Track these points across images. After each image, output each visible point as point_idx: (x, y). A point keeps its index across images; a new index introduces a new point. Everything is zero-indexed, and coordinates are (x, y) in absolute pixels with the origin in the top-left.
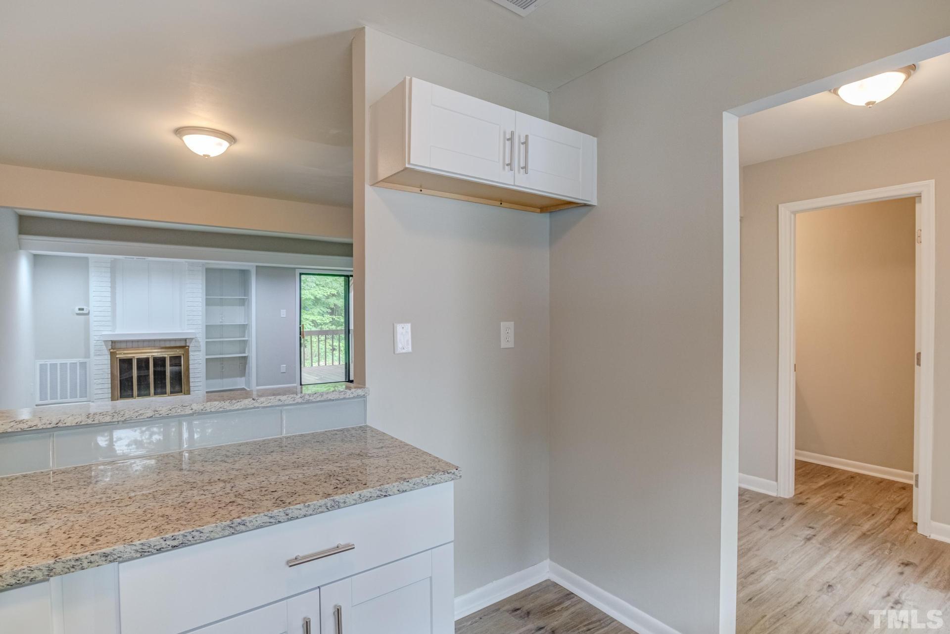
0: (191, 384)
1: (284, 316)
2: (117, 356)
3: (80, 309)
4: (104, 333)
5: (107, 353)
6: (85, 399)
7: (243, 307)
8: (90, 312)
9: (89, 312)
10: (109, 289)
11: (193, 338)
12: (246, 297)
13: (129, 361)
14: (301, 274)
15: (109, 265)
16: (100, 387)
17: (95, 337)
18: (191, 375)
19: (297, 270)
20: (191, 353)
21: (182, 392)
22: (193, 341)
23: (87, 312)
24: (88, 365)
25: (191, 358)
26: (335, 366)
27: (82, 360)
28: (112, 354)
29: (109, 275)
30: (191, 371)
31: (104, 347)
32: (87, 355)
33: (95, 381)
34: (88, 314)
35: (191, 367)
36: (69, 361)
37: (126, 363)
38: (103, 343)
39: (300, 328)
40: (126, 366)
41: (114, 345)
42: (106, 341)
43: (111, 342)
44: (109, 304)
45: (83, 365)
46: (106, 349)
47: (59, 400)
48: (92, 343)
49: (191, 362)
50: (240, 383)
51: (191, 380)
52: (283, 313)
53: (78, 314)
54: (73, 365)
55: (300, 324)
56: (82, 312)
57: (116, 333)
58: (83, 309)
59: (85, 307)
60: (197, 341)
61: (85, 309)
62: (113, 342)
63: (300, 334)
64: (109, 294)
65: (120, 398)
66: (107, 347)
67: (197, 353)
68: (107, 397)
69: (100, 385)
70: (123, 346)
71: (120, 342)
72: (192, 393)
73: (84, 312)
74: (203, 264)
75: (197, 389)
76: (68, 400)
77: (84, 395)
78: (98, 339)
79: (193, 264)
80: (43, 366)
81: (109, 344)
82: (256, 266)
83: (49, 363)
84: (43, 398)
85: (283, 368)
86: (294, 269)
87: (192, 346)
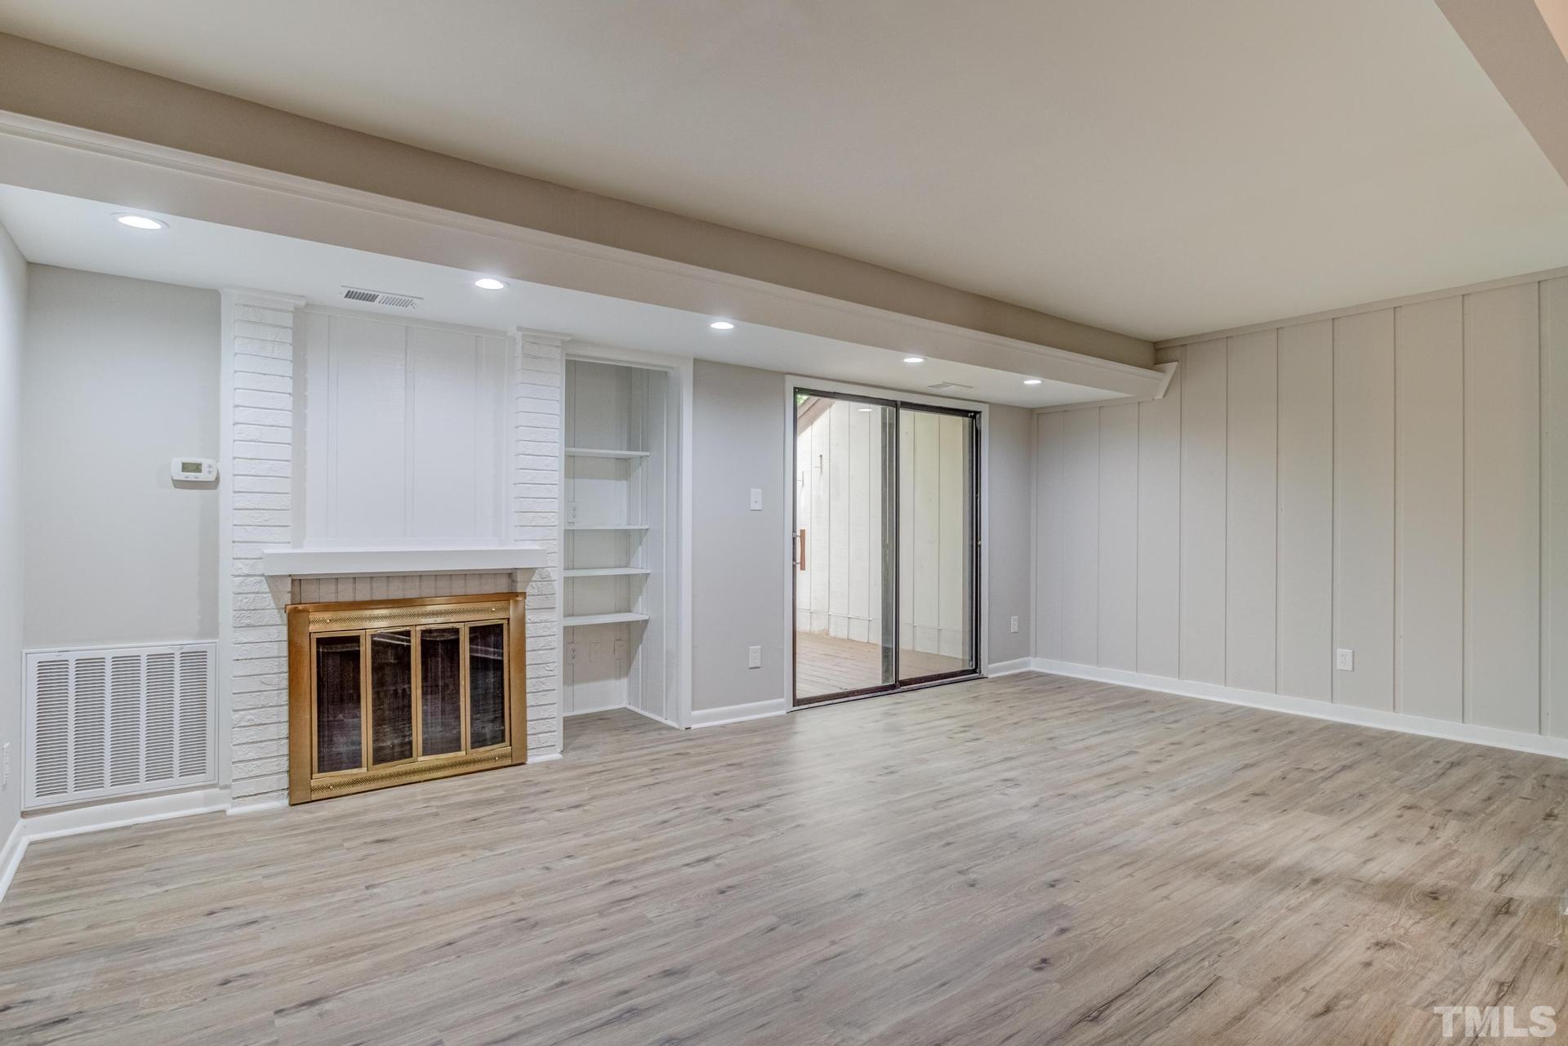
0: (530, 714)
1: (758, 507)
2: (312, 628)
3: (186, 467)
4: (267, 550)
5: (279, 621)
6: (199, 779)
7: (624, 483)
8: (222, 478)
9: (217, 479)
10: (288, 401)
11: (532, 570)
12: (648, 454)
13: (348, 645)
14: (798, 391)
15: (289, 320)
16: (253, 734)
17: (239, 564)
20: (529, 616)
21: (504, 741)
22: (536, 577)
23: (212, 478)
24: (210, 658)
25: (530, 629)
27: (191, 643)
28: (295, 617)
29: (288, 352)
30: (529, 671)
31: (268, 601)
32: (210, 628)
33: (236, 716)
34: (214, 484)
35: (529, 658)
36: (145, 650)
37: (339, 646)
38: (265, 587)
39: (794, 539)
41: (298, 592)
42: (271, 576)
43: (290, 578)
44: (286, 452)
45: (196, 661)
46: (273, 605)
47: (108, 790)
48: (227, 586)
49: (530, 644)
51: (530, 699)
52: (757, 498)
53: (179, 484)
54: (160, 661)
55: (795, 527)
56: (197, 479)
57: (307, 550)
58: (197, 468)
59: (205, 463)
60: (546, 579)
61: (204, 468)
62: (297, 581)
63: (794, 559)
64: (286, 419)
65: (319, 771)
66: (276, 598)
67: (545, 616)
68: (276, 769)
69: (252, 731)
70: (328, 594)
71: (318, 579)
72: (531, 742)
73: (202, 476)
74: (563, 342)
75: (543, 728)
76: (143, 786)
77: (195, 761)
78: (246, 572)
79: (536, 337)
80: (50, 670)
81: (288, 585)
82: (695, 361)
83: (72, 658)
84: (50, 786)
85: (754, 654)
86: (782, 375)
87: (531, 594)
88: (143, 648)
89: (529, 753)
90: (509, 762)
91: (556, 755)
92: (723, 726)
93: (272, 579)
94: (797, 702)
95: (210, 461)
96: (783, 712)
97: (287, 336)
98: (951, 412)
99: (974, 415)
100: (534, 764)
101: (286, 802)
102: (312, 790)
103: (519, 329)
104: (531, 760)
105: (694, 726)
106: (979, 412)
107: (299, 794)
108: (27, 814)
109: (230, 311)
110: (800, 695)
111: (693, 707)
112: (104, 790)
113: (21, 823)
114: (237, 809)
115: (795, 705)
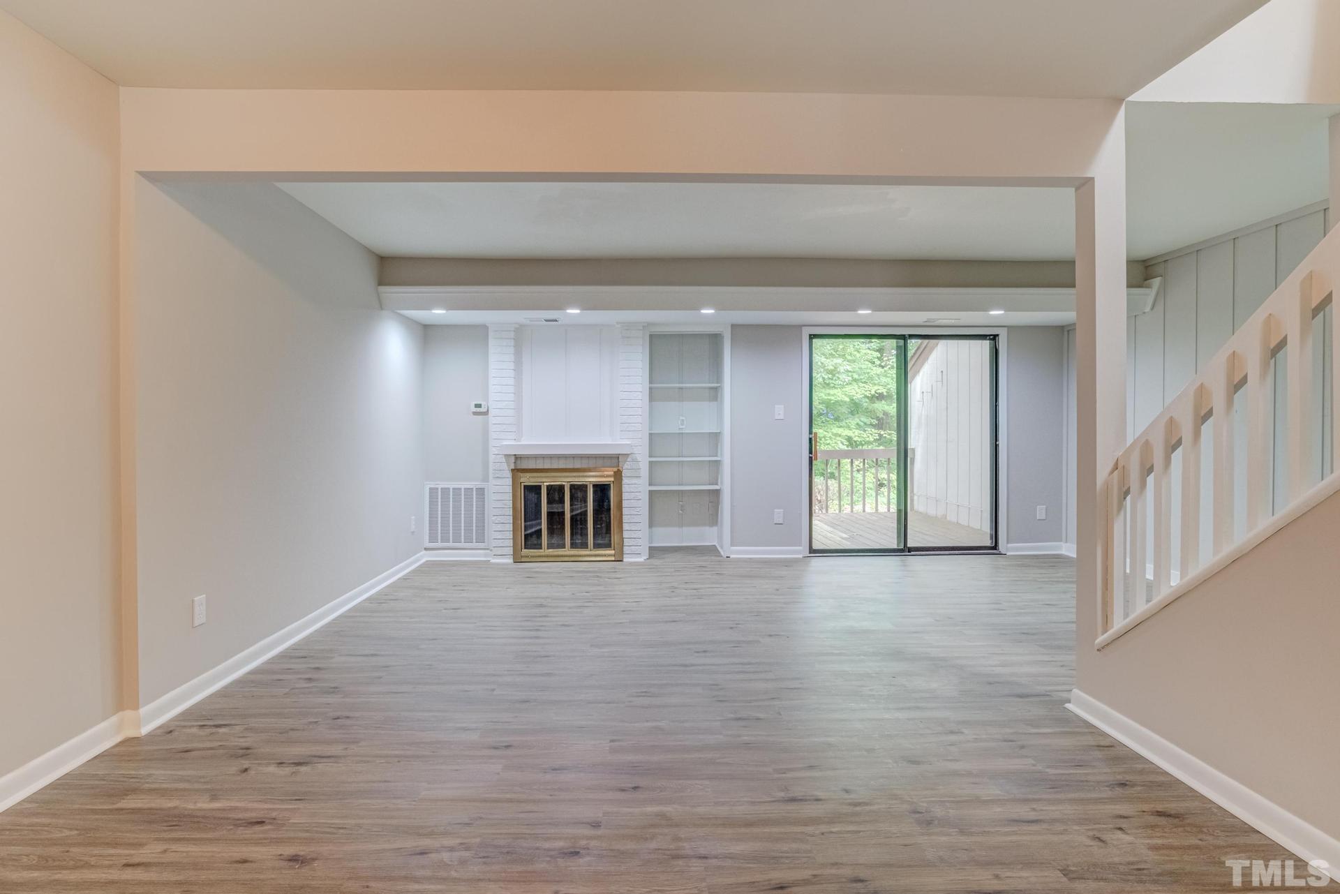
0: (625, 534)
1: (781, 417)
2: (521, 481)
3: (476, 406)
4: (505, 443)
5: (509, 476)
6: (481, 545)
8: (490, 409)
9: (488, 410)
10: (512, 373)
11: (628, 455)
12: (719, 385)
13: (536, 489)
14: (812, 337)
15: (512, 335)
17: (495, 449)
18: (625, 518)
19: (803, 328)
20: (625, 481)
21: (611, 547)
22: (629, 459)
23: (485, 410)
24: (486, 490)
25: (625, 488)
26: (880, 514)
27: (479, 484)
28: (515, 478)
29: (512, 350)
30: (625, 511)
31: (505, 466)
32: (486, 479)
33: (494, 518)
34: (486, 413)
35: (625, 504)
36: (463, 485)
37: (534, 490)
38: (504, 460)
39: (810, 439)
40: (532, 496)
41: (518, 463)
43: (515, 456)
44: (514, 397)
45: (481, 492)
46: (506, 469)
48: (492, 458)
49: (625, 496)
50: (706, 536)
51: (625, 526)
52: (779, 411)
53: (475, 413)
54: (469, 492)
55: (811, 433)
56: (480, 411)
57: (522, 443)
58: (480, 406)
59: (482, 403)
60: (635, 461)
61: (483, 406)
62: (517, 457)
63: (811, 452)
64: (511, 381)
65: (525, 548)
66: (508, 466)
67: (634, 481)
68: (509, 545)
69: (499, 526)
70: (534, 465)
71: (528, 457)
72: (626, 549)
73: (482, 410)
74: (643, 327)
75: (634, 543)
76: (462, 545)
77: (481, 539)
78: (496, 452)
79: (628, 326)
80: (433, 491)
81: (513, 460)
82: (733, 326)
83: (440, 487)
84: (433, 539)
85: (778, 515)
86: (799, 327)
87: (626, 469)
88: (452, 485)
89: (625, 556)
90: (613, 559)
91: (641, 559)
92: (750, 559)
93: (507, 456)
94: (812, 551)
95: (485, 403)
96: (801, 556)
97: (512, 343)
98: (968, 337)
99: (994, 338)
100: (630, 562)
101: (511, 561)
102: (523, 557)
103: (618, 323)
104: (626, 559)
105: (732, 556)
106: (998, 335)
107: (517, 558)
108: (426, 549)
109: (491, 334)
110: (815, 547)
111: (732, 545)
112: (451, 544)
113: (424, 552)
114: (493, 561)
115: (810, 553)
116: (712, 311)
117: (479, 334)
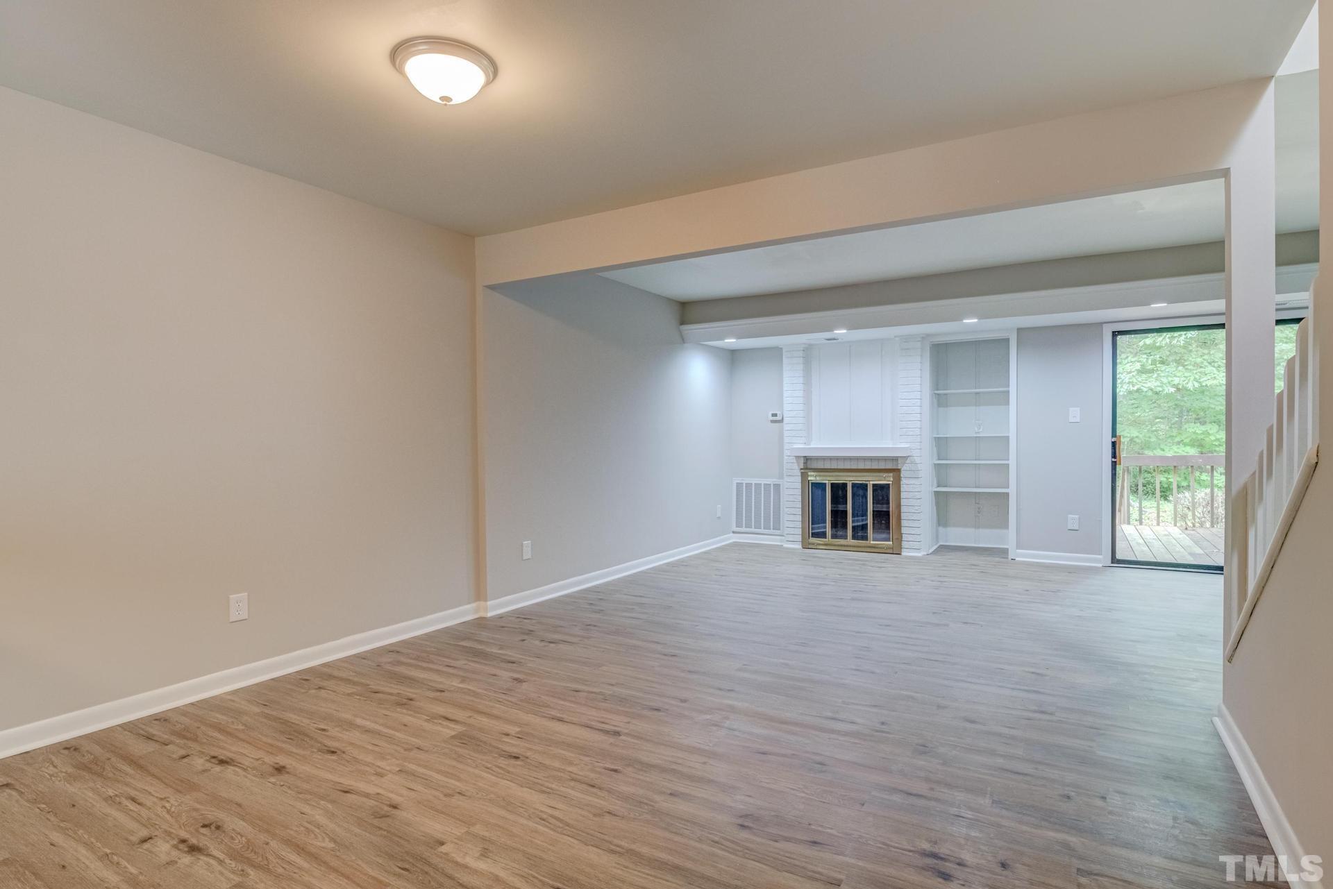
0: (904, 530)
1: (1076, 419)
2: (809, 479)
3: (773, 415)
4: (795, 446)
5: (799, 475)
6: (777, 532)
8: (784, 418)
9: (782, 419)
10: (801, 387)
11: (906, 458)
12: (1004, 389)
13: (822, 486)
14: (1115, 334)
15: (801, 354)
17: (788, 451)
18: (903, 516)
19: (1104, 325)
20: (904, 481)
21: (890, 541)
22: (908, 461)
23: (780, 418)
24: (781, 486)
25: (904, 488)
27: (776, 481)
28: (804, 476)
30: (903, 509)
31: (796, 466)
32: (781, 477)
34: (781, 421)
35: (904, 502)
36: (763, 481)
37: (819, 486)
38: (795, 461)
39: (1114, 444)
40: (819, 492)
41: (808, 463)
42: (798, 456)
43: (802, 459)
45: (777, 487)
46: (798, 468)
48: (785, 459)
49: (903, 495)
51: (904, 523)
52: (1075, 414)
53: (773, 422)
54: (758, 486)
55: (1114, 434)
56: (777, 420)
57: (812, 446)
58: (776, 415)
59: (778, 413)
60: (914, 463)
61: (778, 415)
62: (807, 459)
63: (1114, 456)
64: (801, 393)
65: (812, 537)
66: (798, 466)
67: (914, 481)
68: (798, 533)
69: (791, 516)
70: (820, 465)
71: (817, 459)
72: (904, 544)
73: (778, 418)
74: (923, 338)
75: (912, 539)
76: (762, 531)
77: (777, 527)
78: (789, 454)
79: (907, 339)
80: (739, 485)
81: (802, 461)
82: (1018, 329)
83: (744, 482)
84: (739, 525)
85: (1073, 520)
86: (1100, 325)
87: (905, 470)
88: (754, 481)
89: (903, 550)
90: (892, 551)
91: (924, 554)
92: (1038, 563)
93: (797, 457)
94: (1114, 560)
95: (780, 412)
96: (1101, 565)
97: (802, 360)
100: (906, 557)
101: (800, 547)
102: (809, 544)
103: (896, 337)
104: (904, 553)
105: (1017, 559)
107: (806, 545)
108: (734, 532)
109: (784, 354)
110: (1119, 556)
111: (1018, 547)
112: (753, 530)
113: (732, 534)
114: (786, 545)
115: (1112, 563)
116: (976, 320)
117: (775, 354)
